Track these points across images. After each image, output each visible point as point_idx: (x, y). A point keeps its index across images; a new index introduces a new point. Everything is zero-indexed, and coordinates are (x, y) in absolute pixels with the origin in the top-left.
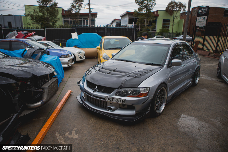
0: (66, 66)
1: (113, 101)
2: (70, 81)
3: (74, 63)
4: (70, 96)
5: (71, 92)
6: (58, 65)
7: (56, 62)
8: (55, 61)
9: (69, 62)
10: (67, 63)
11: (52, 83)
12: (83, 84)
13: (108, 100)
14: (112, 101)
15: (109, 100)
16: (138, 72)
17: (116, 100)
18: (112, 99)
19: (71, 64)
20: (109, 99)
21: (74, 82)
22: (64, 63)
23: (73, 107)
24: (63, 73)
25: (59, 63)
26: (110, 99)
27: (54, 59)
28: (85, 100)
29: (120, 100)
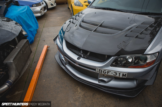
0: (39, 15)
1: (109, 74)
2: (45, 32)
3: (46, 11)
4: (47, 50)
5: (48, 47)
6: (29, 17)
7: (27, 14)
8: (25, 13)
9: (42, 11)
10: (40, 12)
11: (20, 50)
12: (62, 45)
13: (100, 72)
14: (106, 74)
15: (103, 73)
16: (137, 27)
17: (113, 73)
18: (107, 72)
19: (43, 12)
20: (102, 71)
21: (49, 33)
22: (37, 12)
23: (52, 69)
24: (36, 23)
25: (30, 14)
26: (105, 72)
27: (23, 10)
28: (66, 64)
29: (120, 74)
